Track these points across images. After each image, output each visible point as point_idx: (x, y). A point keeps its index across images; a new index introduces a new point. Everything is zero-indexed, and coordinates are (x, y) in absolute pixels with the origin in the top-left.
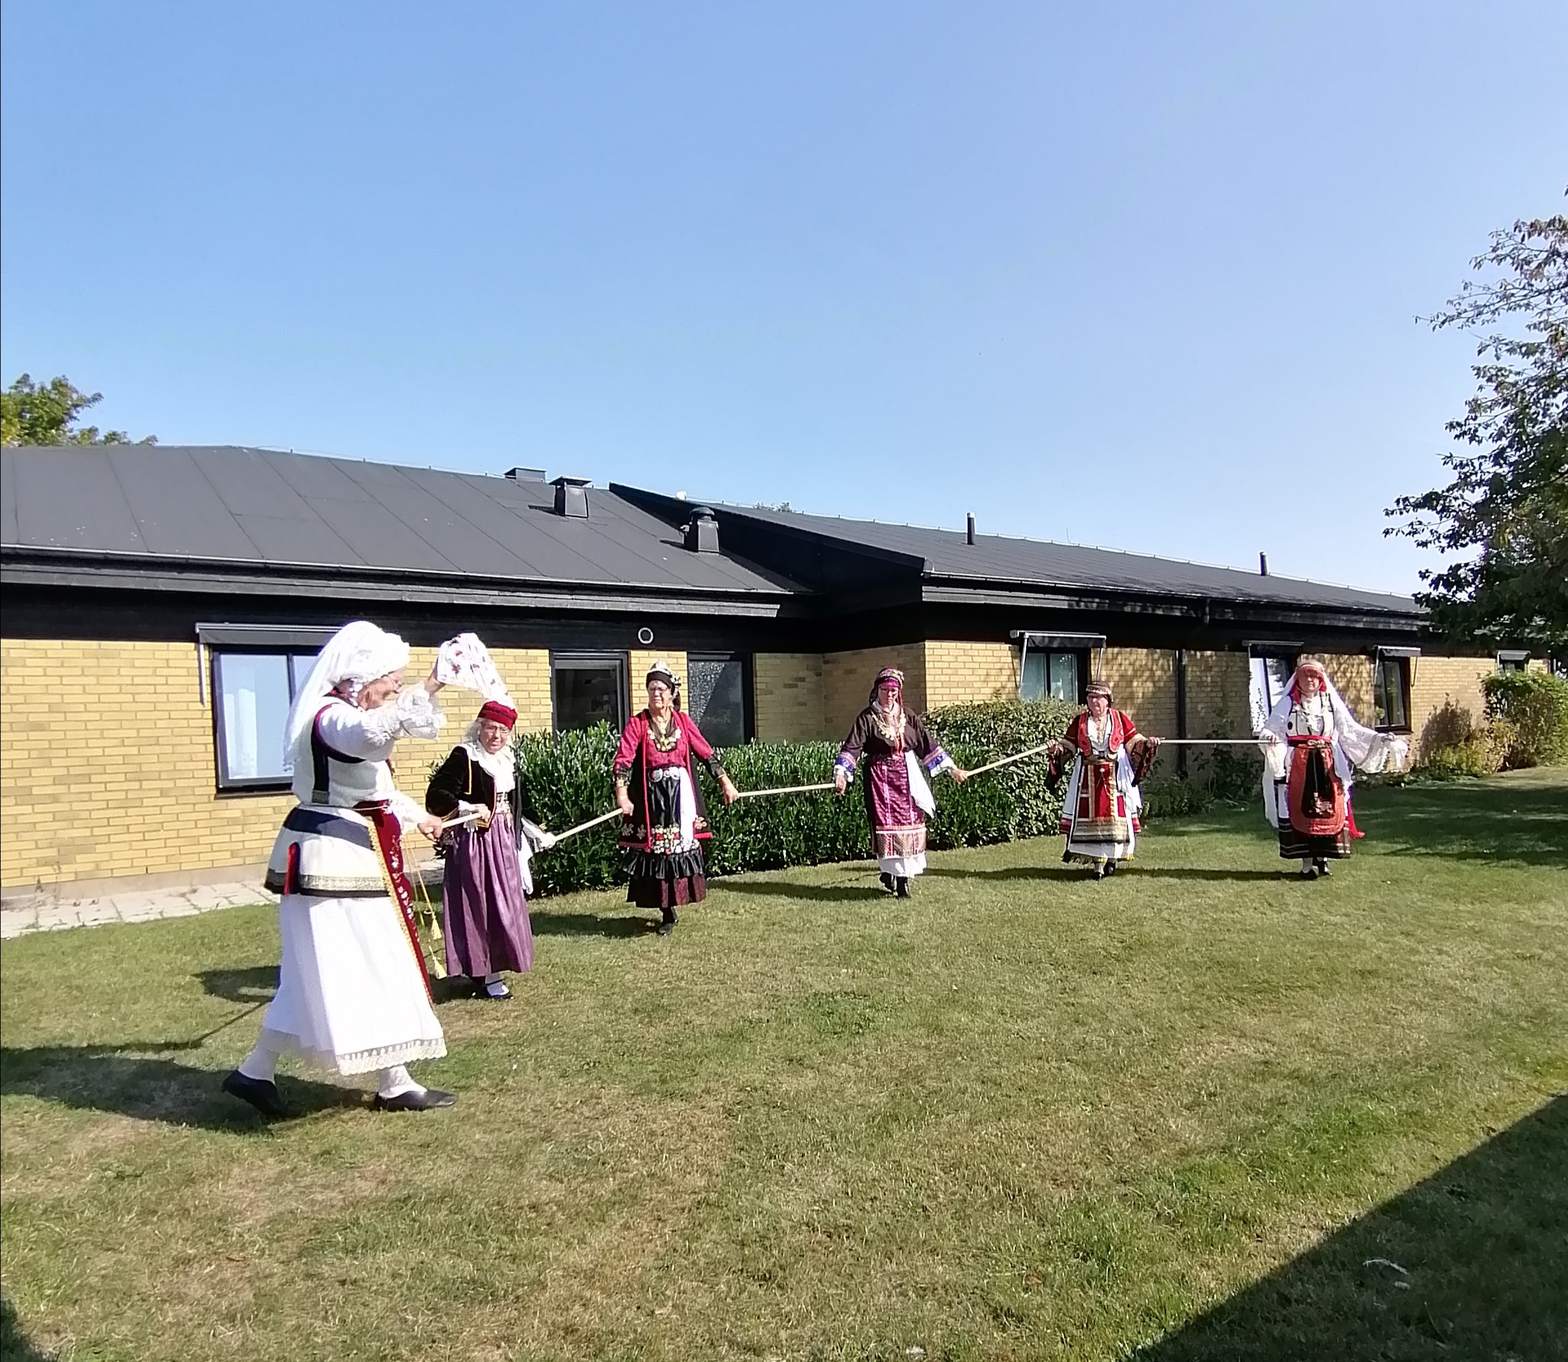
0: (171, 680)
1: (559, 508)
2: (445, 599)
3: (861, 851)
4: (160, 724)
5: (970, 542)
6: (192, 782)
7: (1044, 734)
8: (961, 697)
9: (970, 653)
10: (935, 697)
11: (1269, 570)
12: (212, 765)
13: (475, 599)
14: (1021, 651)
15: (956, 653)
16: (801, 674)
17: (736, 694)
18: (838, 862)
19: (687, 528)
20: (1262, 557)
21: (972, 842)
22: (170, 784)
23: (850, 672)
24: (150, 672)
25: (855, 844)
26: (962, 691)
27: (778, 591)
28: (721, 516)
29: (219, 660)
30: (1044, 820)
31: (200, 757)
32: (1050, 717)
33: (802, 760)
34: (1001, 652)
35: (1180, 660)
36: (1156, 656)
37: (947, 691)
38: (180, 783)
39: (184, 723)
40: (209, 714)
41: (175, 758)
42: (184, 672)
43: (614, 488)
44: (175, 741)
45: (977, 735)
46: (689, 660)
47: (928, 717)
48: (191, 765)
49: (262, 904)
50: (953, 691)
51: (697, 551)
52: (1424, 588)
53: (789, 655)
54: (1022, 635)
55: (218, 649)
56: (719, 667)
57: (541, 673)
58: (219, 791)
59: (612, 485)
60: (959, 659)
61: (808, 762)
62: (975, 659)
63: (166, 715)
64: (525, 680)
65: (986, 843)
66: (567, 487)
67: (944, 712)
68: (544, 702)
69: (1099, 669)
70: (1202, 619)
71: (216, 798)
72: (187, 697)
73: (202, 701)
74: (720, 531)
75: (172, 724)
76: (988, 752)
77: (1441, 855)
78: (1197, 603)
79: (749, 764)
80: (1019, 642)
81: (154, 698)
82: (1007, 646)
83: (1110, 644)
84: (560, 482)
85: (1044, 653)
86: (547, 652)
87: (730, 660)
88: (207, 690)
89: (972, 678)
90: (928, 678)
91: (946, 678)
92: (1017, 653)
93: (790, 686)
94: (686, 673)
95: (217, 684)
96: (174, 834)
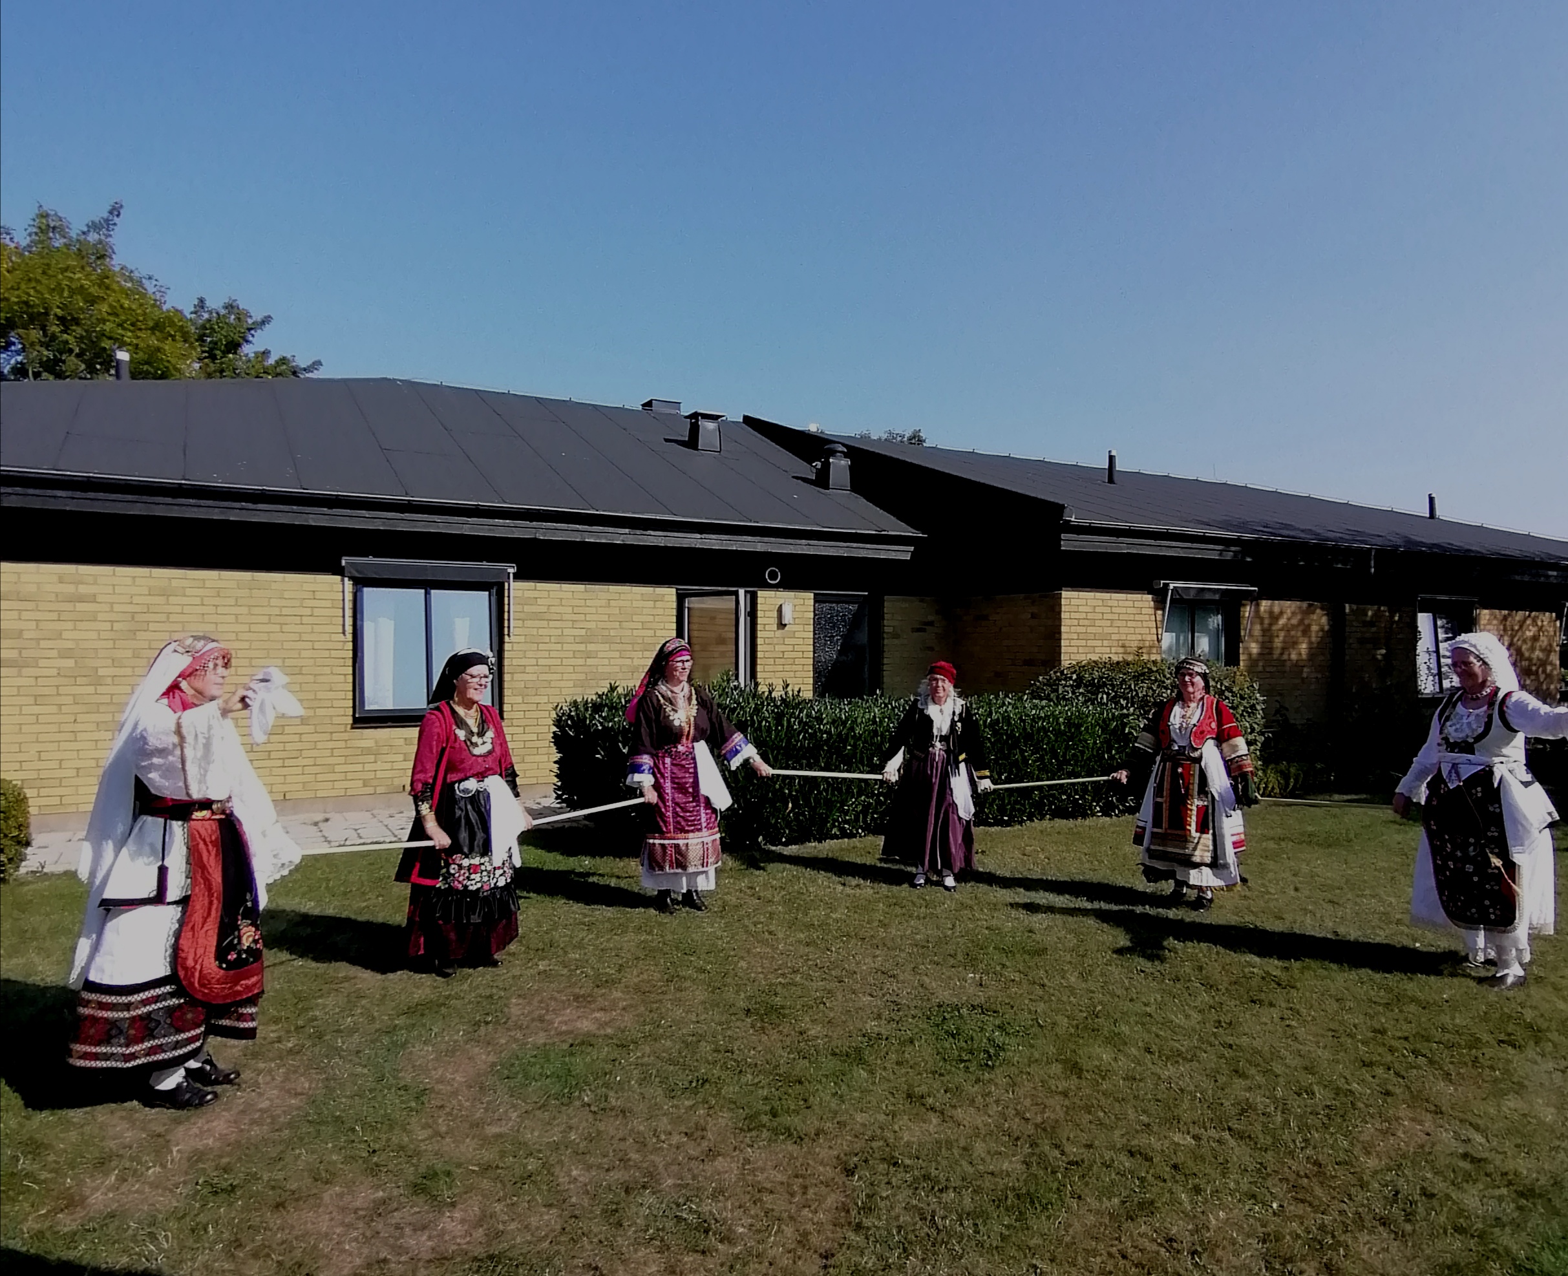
0: (317, 612)
1: (692, 442)
2: (578, 538)
4: (304, 654)
5: (1111, 480)
6: (331, 712)
8: (1097, 650)
9: (1110, 603)
10: (1070, 650)
11: (1439, 513)
12: (350, 695)
13: (606, 538)
14: (1164, 602)
15: (1095, 603)
16: (930, 618)
17: (862, 636)
19: (818, 464)
20: (1431, 499)
23: (980, 617)
24: (297, 603)
26: (1099, 643)
27: (910, 532)
28: (852, 452)
29: (362, 591)
31: (341, 686)
34: (1145, 601)
35: (1340, 612)
36: (1310, 609)
37: (1083, 643)
38: (320, 712)
39: (327, 653)
40: (350, 646)
41: (316, 686)
42: (328, 603)
43: (748, 420)
44: (317, 670)
45: (1114, 697)
46: (816, 601)
47: (1062, 673)
48: (331, 695)
50: (1090, 643)
51: (828, 488)
53: (917, 598)
54: (1166, 585)
55: (361, 582)
56: (846, 609)
57: (667, 612)
58: (355, 720)
59: (745, 417)
60: (1097, 609)
62: (1114, 610)
63: (310, 645)
64: (651, 618)
65: (1122, 812)
66: (701, 422)
67: (1080, 668)
69: (1250, 621)
70: (1367, 571)
71: (353, 728)
72: (330, 628)
73: (344, 633)
74: (852, 468)
75: (316, 654)
76: (1127, 716)
78: (1364, 555)
79: (874, 722)
80: (1162, 592)
81: (299, 628)
82: (1150, 596)
83: (1263, 596)
84: (695, 416)
85: (1189, 607)
86: (674, 589)
88: (349, 621)
89: (1110, 630)
90: (1063, 629)
91: (1083, 630)
92: (1159, 604)
93: (918, 630)
94: (811, 615)
95: (359, 616)
96: (311, 762)
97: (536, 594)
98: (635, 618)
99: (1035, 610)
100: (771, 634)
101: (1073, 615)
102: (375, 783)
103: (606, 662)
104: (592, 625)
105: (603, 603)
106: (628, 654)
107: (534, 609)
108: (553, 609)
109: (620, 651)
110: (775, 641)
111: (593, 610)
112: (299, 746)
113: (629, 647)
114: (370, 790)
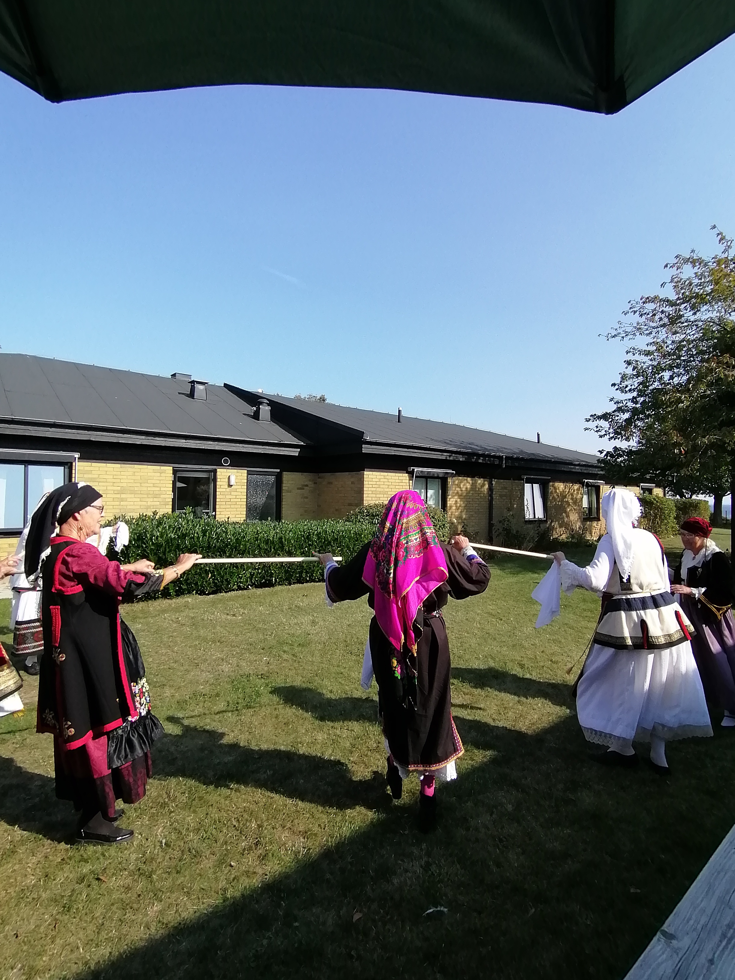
1: (191, 395)
2: (115, 440)
8: (381, 499)
9: (387, 477)
10: (368, 499)
11: (541, 440)
13: (131, 441)
15: (380, 477)
16: (306, 483)
19: (255, 408)
20: (538, 435)
23: (330, 483)
26: (382, 496)
27: (299, 442)
28: (272, 403)
34: (403, 477)
35: (492, 483)
36: (481, 481)
37: (374, 495)
43: (226, 385)
46: (248, 474)
47: (361, 509)
50: (378, 496)
51: (259, 420)
52: (602, 456)
53: (300, 473)
54: (413, 469)
57: (167, 478)
60: (381, 480)
62: (389, 481)
64: (158, 482)
66: (196, 385)
67: (369, 507)
69: (453, 487)
70: (501, 466)
74: (271, 411)
78: (499, 458)
80: (411, 473)
82: (406, 474)
83: (458, 475)
84: (194, 382)
85: (424, 478)
86: (171, 467)
89: (387, 490)
90: (365, 489)
91: (375, 489)
93: (300, 489)
94: (246, 481)
97: (92, 468)
98: (149, 481)
99: (352, 480)
100: (224, 490)
101: (370, 483)
103: (132, 503)
104: (125, 485)
105: (131, 473)
106: (144, 500)
107: (90, 476)
108: (101, 476)
109: (140, 498)
110: (226, 493)
113: (145, 496)
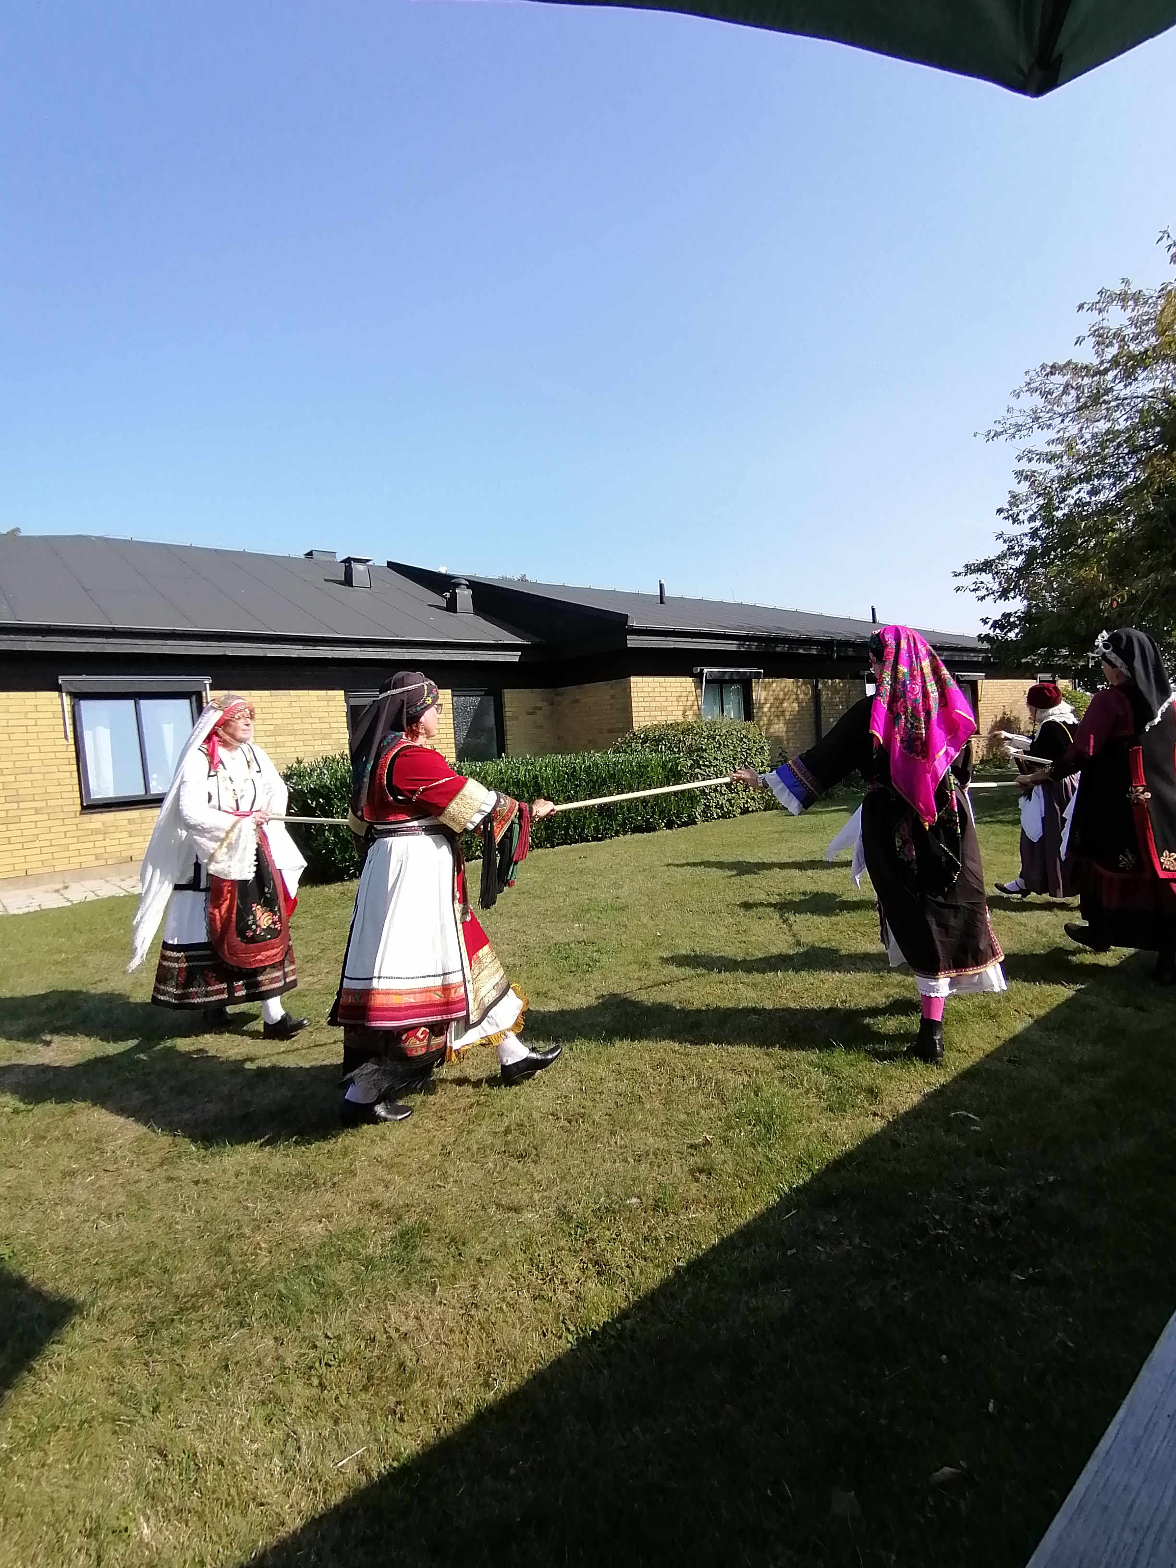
0: (39, 722)
1: (348, 581)
2: (260, 653)
3: (587, 836)
4: (32, 757)
5: (662, 602)
6: (61, 802)
7: (720, 744)
8: (658, 718)
9: (664, 684)
10: (639, 719)
11: (878, 619)
12: (77, 788)
13: (283, 653)
14: (701, 683)
15: (654, 685)
16: (539, 705)
17: (490, 721)
18: (570, 844)
19: (448, 595)
20: (873, 610)
21: (670, 825)
22: (43, 804)
23: (576, 701)
24: (22, 716)
25: (583, 830)
26: (659, 713)
27: (520, 641)
28: (473, 585)
29: (79, 705)
30: (721, 808)
31: (67, 781)
32: (724, 731)
33: (541, 768)
34: (688, 683)
35: (817, 686)
36: (800, 684)
37: (648, 714)
38: (50, 803)
39: (52, 755)
40: (73, 748)
41: (46, 783)
42: (50, 715)
43: (391, 565)
44: (45, 769)
45: (670, 747)
46: (453, 696)
47: (634, 734)
48: (59, 789)
49: (122, 895)
50: (653, 714)
51: (456, 612)
52: (986, 630)
53: (529, 690)
54: (702, 670)
55: (78, 696)
56: (476, 700)
57: (339, 709)
58: (84, 808)
59: (389, 563)
60: (656, 690)
61: (546, 770)
62: (668, 689)
63: (36, 749)
64: (326, 714)
65: (679, 826)
66: (353, 565)
67: (646, 730)
68: (341, 730)
69: (759, 693)
70: (832, 656)
71: (82, 814)
72: (53, 735)
73: (66, 737)
74: (473, 597)
75: (43, 756)
76: (679, 758)
77: (1000, 822)
78: (827, 644)
79: (501, 773)
80: (699, 676)
81: (26, 736)
82: (691, 679)
83: (766, 676)
84: (348, 561)
85: (718, 684)
86: (342, 692)
87: (484, 695)
88: (70, 728)
89: (666, 704)
90: (633, 704)
91: (647, 704)
92: (699, 685)
93: (532, 713)
94: (451, 706)
95: (78, 724)
96: (48, 843)
98: (313, 715)
99: (612, 692)
101: (640, 694)
102: (106, 856)
104: (279, 722)
105: (286, 704)
111: (279, 710)
112: (35, 831)
113: (310, 737)
114: (103, 862)
